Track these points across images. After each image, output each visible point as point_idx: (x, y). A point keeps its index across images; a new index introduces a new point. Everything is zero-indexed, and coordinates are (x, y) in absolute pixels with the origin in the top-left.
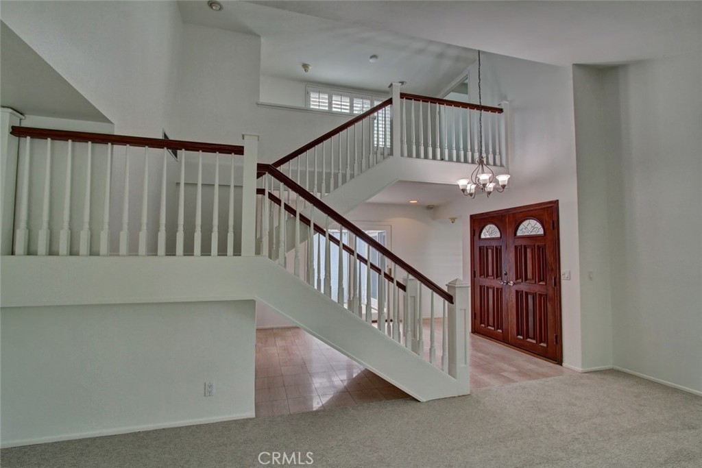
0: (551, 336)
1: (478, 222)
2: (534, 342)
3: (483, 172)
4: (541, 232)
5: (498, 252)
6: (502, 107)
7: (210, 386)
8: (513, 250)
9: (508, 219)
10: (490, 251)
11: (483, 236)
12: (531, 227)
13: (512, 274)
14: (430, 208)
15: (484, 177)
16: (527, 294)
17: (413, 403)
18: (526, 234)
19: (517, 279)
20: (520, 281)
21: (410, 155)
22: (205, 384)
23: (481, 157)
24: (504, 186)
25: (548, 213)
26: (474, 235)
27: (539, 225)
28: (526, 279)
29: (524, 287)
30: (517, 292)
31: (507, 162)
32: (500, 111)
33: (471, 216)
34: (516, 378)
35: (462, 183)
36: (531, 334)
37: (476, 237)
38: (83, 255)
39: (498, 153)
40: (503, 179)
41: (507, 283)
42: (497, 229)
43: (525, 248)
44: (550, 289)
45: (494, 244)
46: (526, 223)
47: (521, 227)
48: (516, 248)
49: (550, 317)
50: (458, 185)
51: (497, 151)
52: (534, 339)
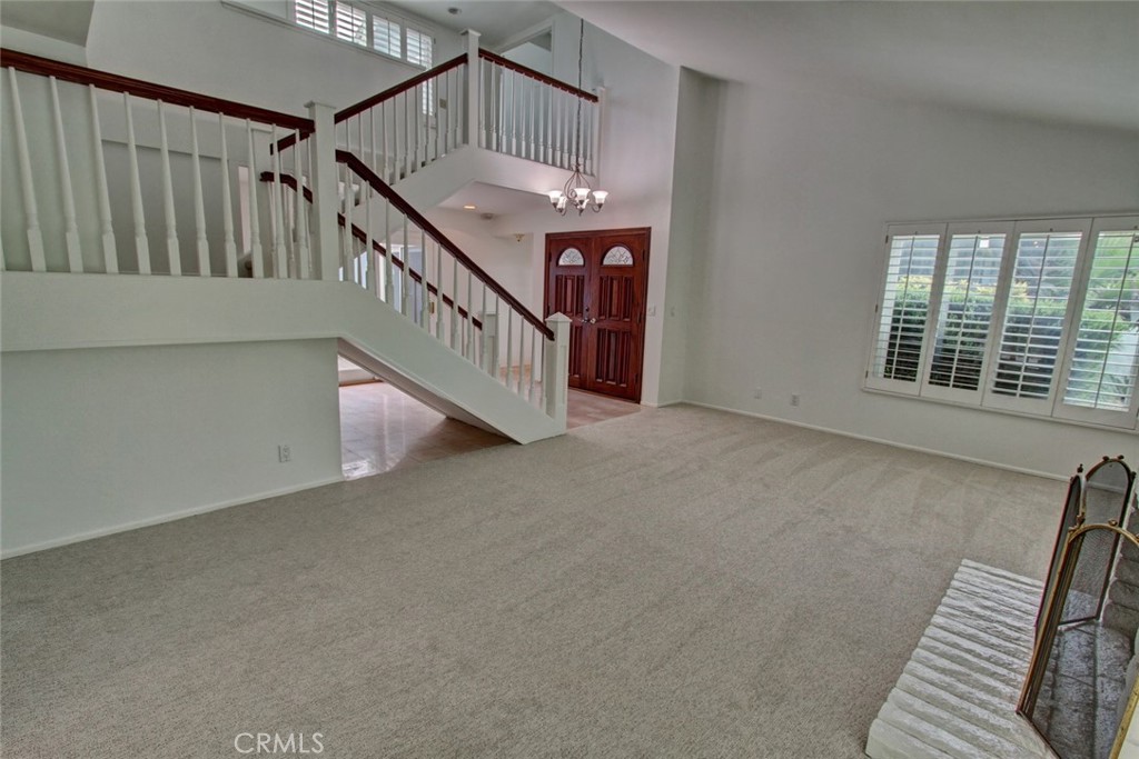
0: (632, 376)
1: (555, 244)
2: (614, 383)
3: (579, 185)
4: (630, 262)
5: (580, 282)
6: (598, 94)
7: (285, 450)
8: (597, 281)
9: (595, 243)
10: (569, 282)
11: (561, 262)
12: (619, 256)
13: (594, 310)
14: (487, 217)
15: (582, 192)
16: (610, 332)
17: (516, 447)
18: (614, 263)
19: (600, 315)
20: (603, 317)
21: (489, 147)
22: (279, 448)
23: (578, 164)
24: (600, 205)
25: (639, 241)
26: (550, 260)
27: (628, 254)
28: (610, 315)
29: (606, 325)
30: (599, 330)
31: (598, 172)
32: (595, 99)
33: (547, 235)
34: (602, 417)
35: (554, 195)
36: (611, 376)
37: (553, 263)
38: (77, 273)
39: (588, 157)
40: (600, 196)
41: (589, 321)
42: (580, 255)
43: (612, 280)
44: (635, 325)
45: (576, 273)
46: (614, 251)
47: (609, 254)
48: (601, 279)
49: (632, 355)
50: (549, 197)
51: (589, 154)
52: (613, 380)
